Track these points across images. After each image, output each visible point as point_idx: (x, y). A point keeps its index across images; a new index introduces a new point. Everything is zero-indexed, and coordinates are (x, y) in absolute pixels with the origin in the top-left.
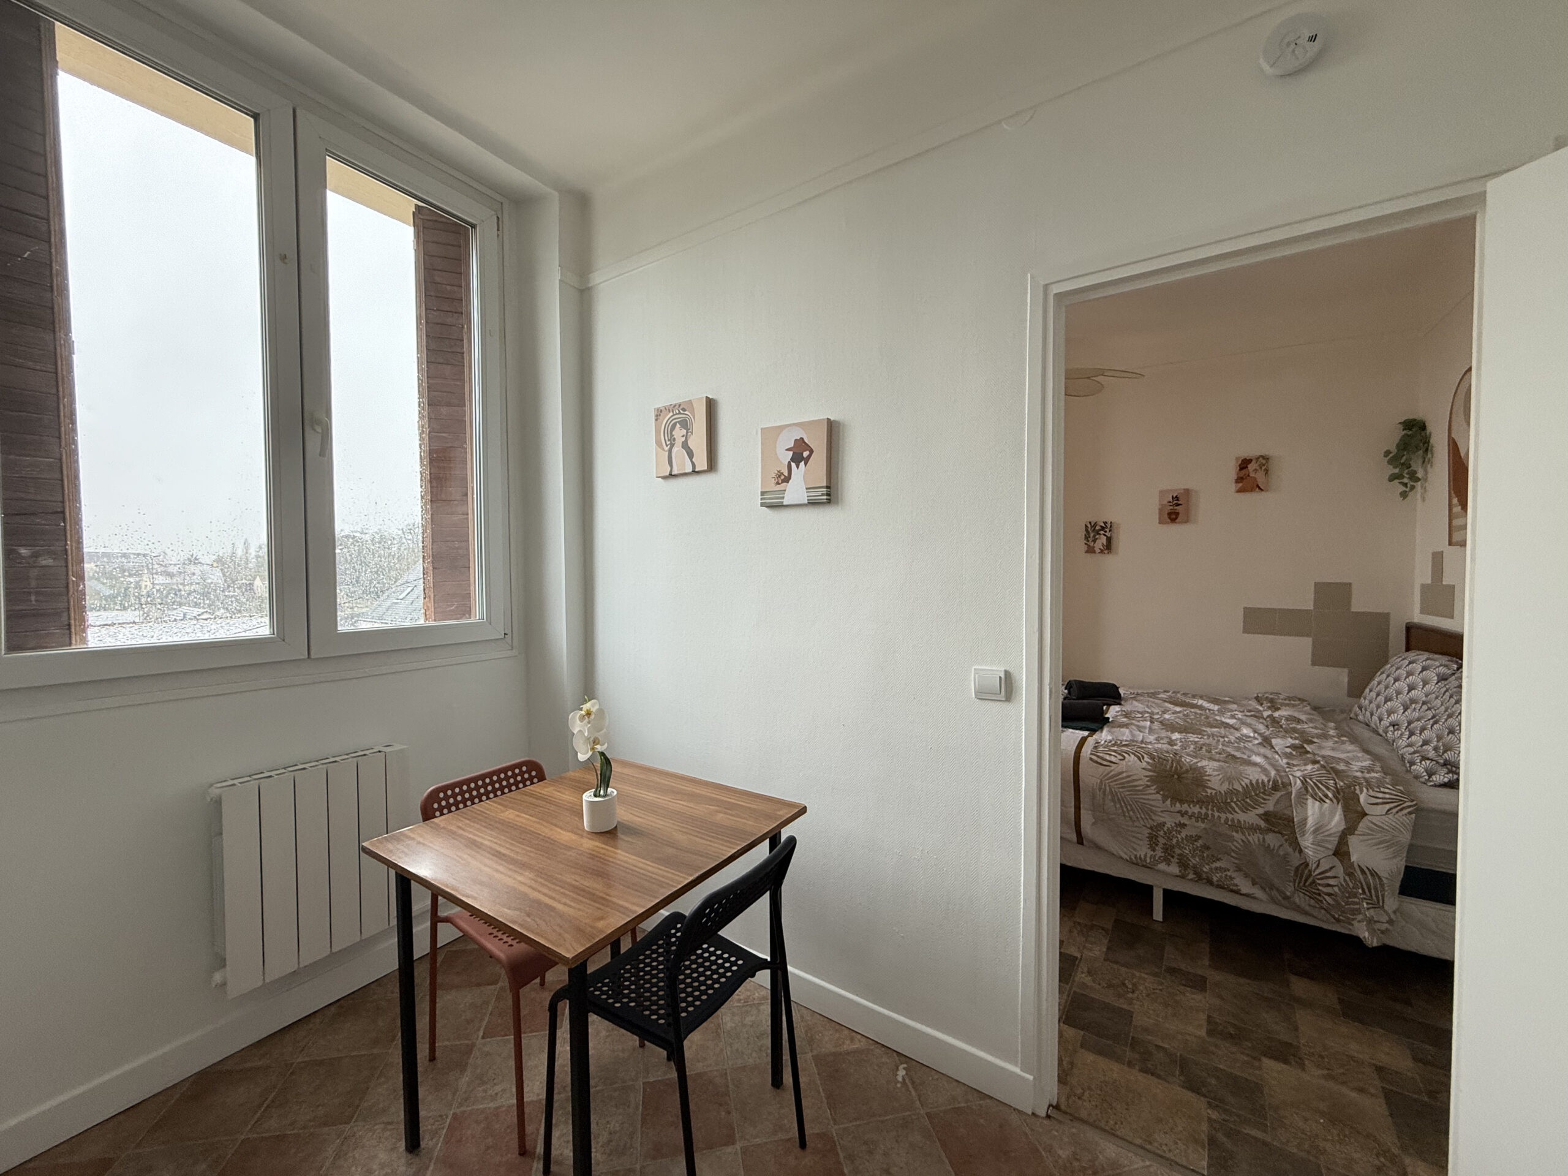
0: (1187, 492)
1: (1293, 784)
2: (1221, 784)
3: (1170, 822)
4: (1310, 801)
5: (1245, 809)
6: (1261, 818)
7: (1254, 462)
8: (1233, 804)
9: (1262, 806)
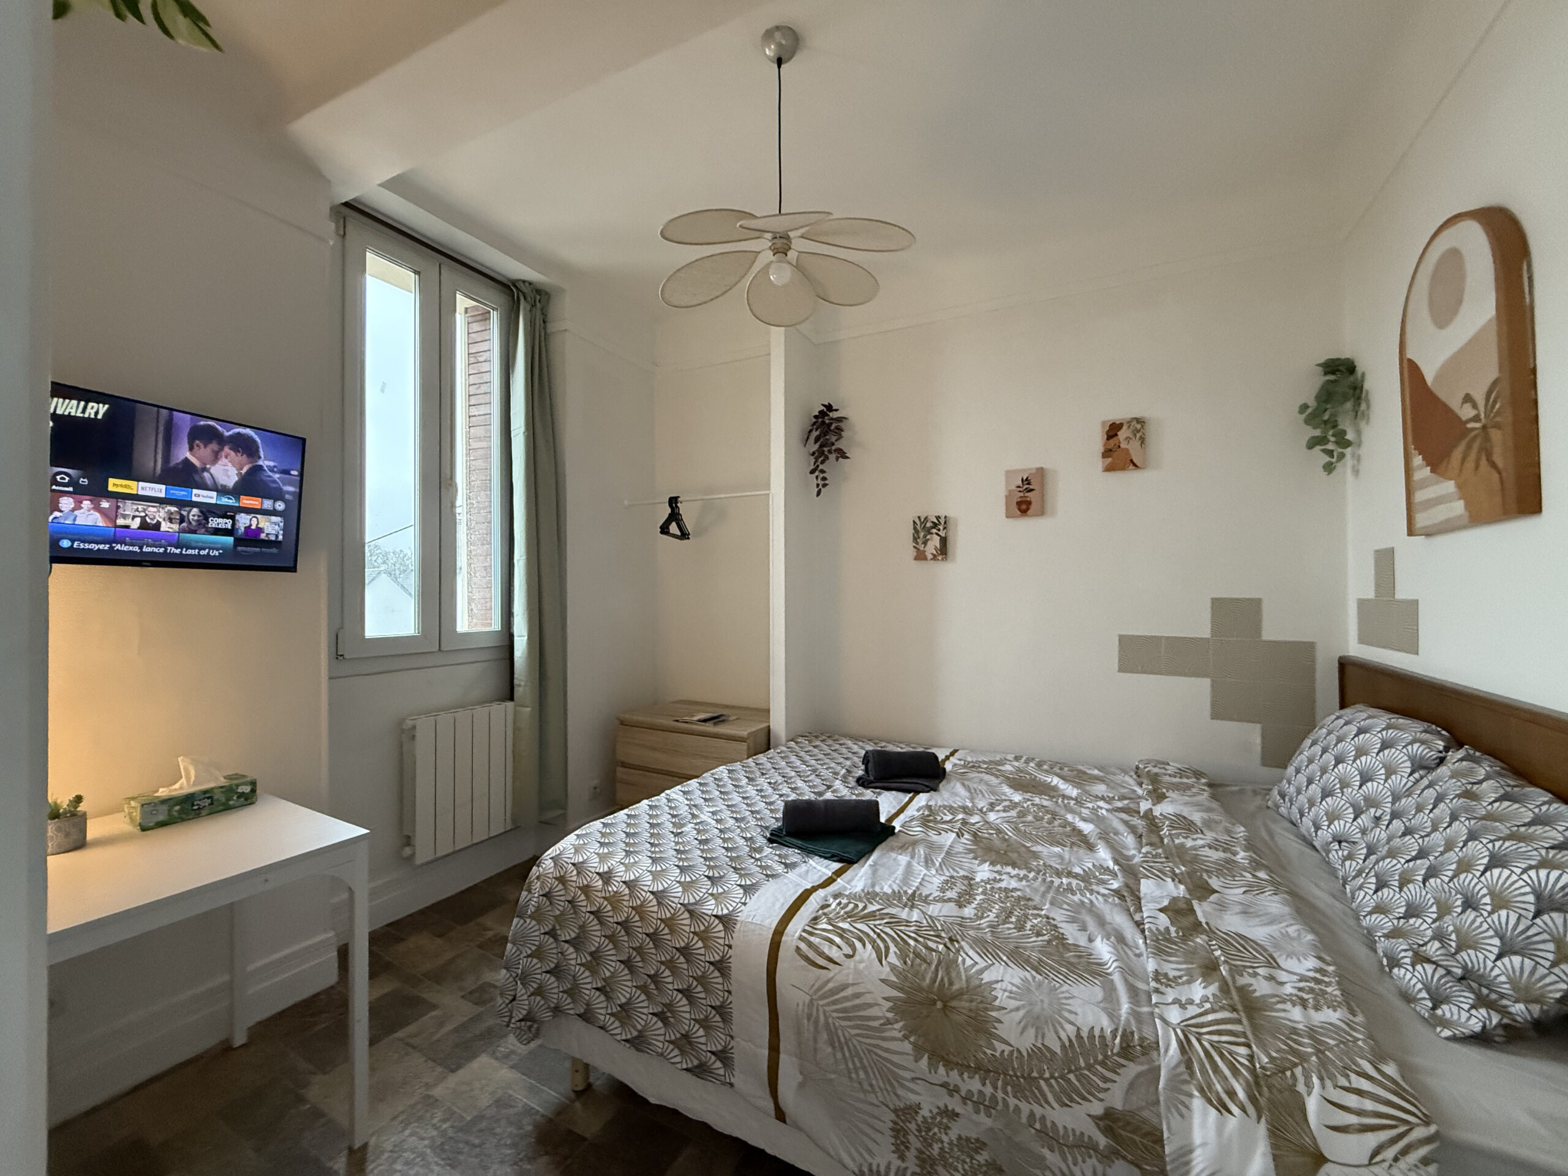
0: (1041, 471)
1: (1162, 1050)
2: (1022, 1033)
3: (928, 1102)
4: (1197, 1103)
5: (1068, 1097)
6: (1098, 1125)
7: (1125, 427)
8: (1042, 1083)
9: (1100, 1096)
